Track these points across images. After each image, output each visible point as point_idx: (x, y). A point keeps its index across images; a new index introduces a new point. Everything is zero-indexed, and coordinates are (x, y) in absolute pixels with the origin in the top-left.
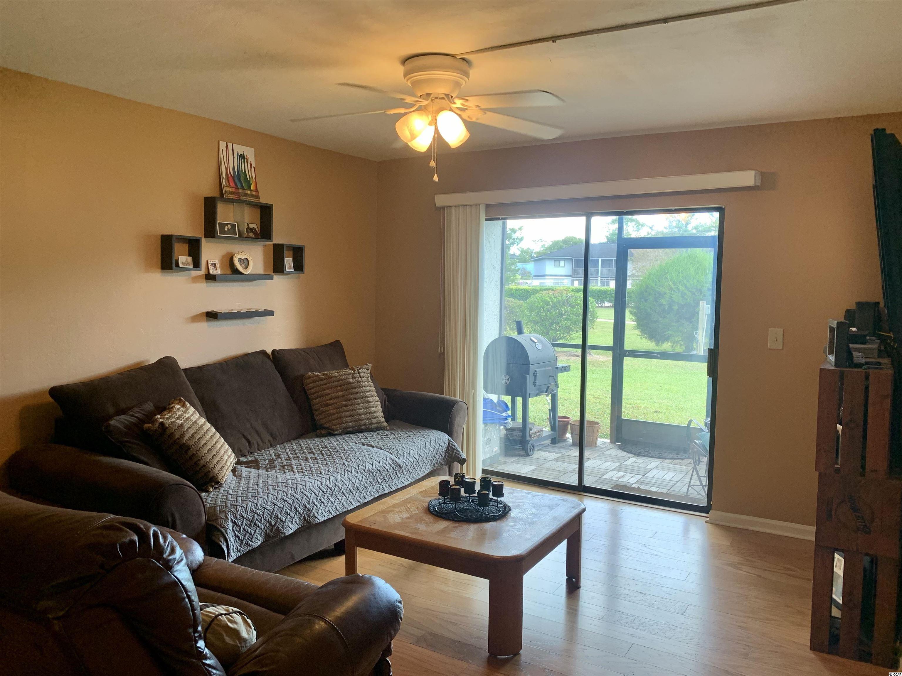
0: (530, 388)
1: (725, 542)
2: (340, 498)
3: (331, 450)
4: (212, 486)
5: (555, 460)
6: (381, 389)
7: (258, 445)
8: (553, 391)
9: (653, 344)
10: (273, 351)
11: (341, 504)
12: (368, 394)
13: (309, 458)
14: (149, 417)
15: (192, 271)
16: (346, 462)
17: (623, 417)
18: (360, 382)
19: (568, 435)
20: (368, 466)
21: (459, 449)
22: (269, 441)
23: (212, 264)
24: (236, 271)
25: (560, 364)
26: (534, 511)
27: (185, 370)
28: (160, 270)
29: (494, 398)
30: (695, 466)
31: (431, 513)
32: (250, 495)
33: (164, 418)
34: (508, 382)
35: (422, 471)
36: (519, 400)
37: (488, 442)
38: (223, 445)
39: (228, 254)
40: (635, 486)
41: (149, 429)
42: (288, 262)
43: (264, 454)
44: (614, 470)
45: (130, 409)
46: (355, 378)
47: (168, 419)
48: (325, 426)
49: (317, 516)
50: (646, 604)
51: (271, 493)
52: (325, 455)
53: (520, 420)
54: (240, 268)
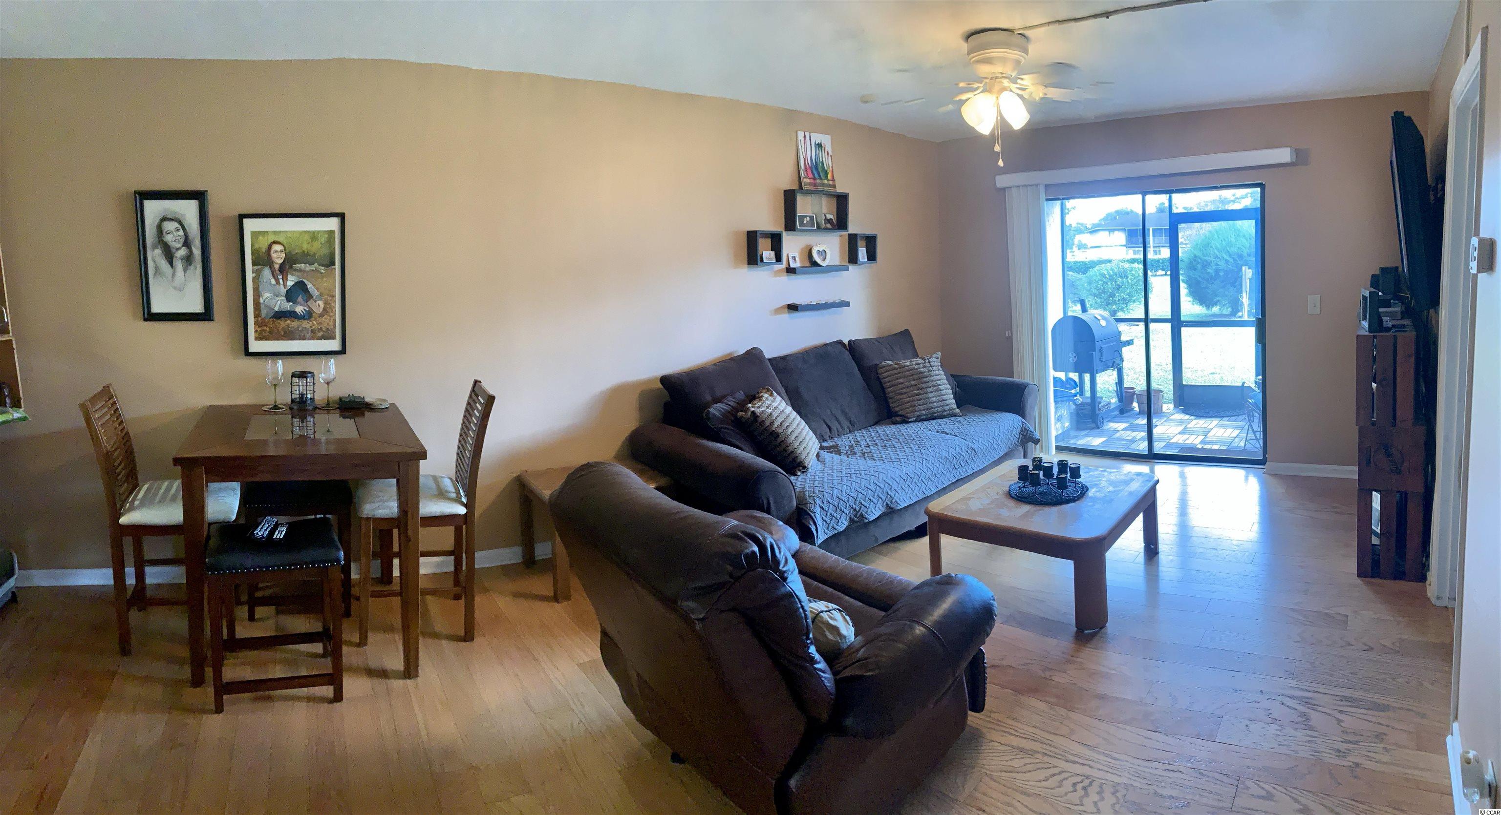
0: (1097, 363)
1: (1279, 489)
2: (920, 485)
3: (907, 437)
4: (800, 470)
5: (1125, 429)
6: (952, 375)
7: (838, 431)
8: (1118, 365)
9: (1205, 308)
10: (850, 341)
11: (921, 491)
12: (939, 382)
13: (887, 445)
14: (742, 406)
15: (775, 266)
16: (923, 451)
17: (1184, 383)
18: (931, 371)
19: (1135, 405)
20: (944, 454)
21: (1033, 430)
22: (848, 427)
23: (793, 257)
24: (815, 264)
25: (1124, 338)
26: (1111, 488)
27: (769, 360)
28: (746, 266)
29: (1062, 375)
30: (1250, 424)
31: (1012, 497)
32: (835, 482)
33: (755, 407)
34: (1075, 360)
35: (997, 453)
36: (1087, 377)
37: (1059, 419)
38: (808, 433)
39: (807, 246)
40: (1199, 446)
41: (741, 417)
42: (862, 253)
43: (844, 440)
44: (1179, 433)
45: (724, 397)
46: (926, 367)
47: (758, 408)
48: (900, 413)
49: (899, 502)
50: (1219, 559)
51: (854, 480)
52: (903, 443)
53: (1088, 394)
54: (819, 261)
